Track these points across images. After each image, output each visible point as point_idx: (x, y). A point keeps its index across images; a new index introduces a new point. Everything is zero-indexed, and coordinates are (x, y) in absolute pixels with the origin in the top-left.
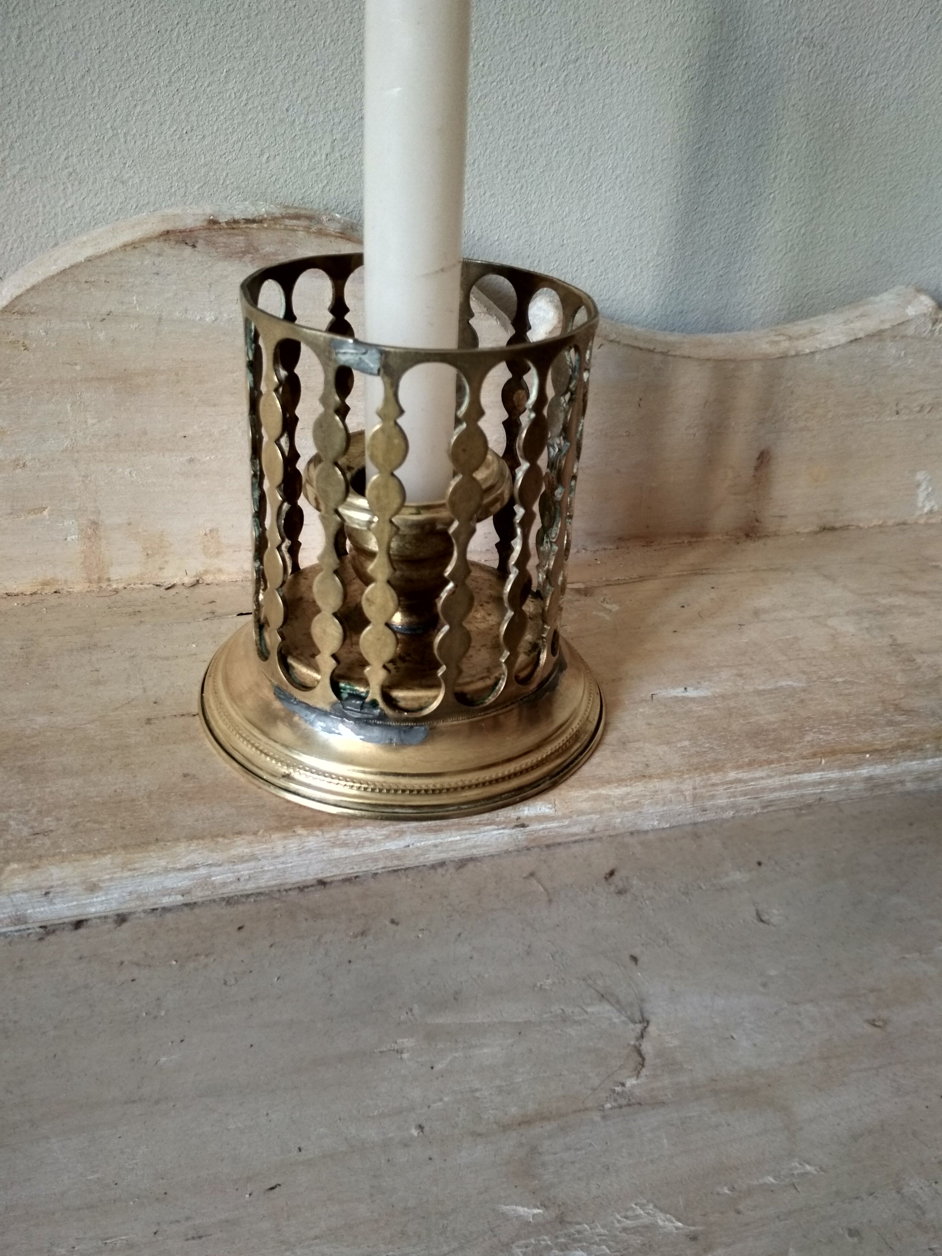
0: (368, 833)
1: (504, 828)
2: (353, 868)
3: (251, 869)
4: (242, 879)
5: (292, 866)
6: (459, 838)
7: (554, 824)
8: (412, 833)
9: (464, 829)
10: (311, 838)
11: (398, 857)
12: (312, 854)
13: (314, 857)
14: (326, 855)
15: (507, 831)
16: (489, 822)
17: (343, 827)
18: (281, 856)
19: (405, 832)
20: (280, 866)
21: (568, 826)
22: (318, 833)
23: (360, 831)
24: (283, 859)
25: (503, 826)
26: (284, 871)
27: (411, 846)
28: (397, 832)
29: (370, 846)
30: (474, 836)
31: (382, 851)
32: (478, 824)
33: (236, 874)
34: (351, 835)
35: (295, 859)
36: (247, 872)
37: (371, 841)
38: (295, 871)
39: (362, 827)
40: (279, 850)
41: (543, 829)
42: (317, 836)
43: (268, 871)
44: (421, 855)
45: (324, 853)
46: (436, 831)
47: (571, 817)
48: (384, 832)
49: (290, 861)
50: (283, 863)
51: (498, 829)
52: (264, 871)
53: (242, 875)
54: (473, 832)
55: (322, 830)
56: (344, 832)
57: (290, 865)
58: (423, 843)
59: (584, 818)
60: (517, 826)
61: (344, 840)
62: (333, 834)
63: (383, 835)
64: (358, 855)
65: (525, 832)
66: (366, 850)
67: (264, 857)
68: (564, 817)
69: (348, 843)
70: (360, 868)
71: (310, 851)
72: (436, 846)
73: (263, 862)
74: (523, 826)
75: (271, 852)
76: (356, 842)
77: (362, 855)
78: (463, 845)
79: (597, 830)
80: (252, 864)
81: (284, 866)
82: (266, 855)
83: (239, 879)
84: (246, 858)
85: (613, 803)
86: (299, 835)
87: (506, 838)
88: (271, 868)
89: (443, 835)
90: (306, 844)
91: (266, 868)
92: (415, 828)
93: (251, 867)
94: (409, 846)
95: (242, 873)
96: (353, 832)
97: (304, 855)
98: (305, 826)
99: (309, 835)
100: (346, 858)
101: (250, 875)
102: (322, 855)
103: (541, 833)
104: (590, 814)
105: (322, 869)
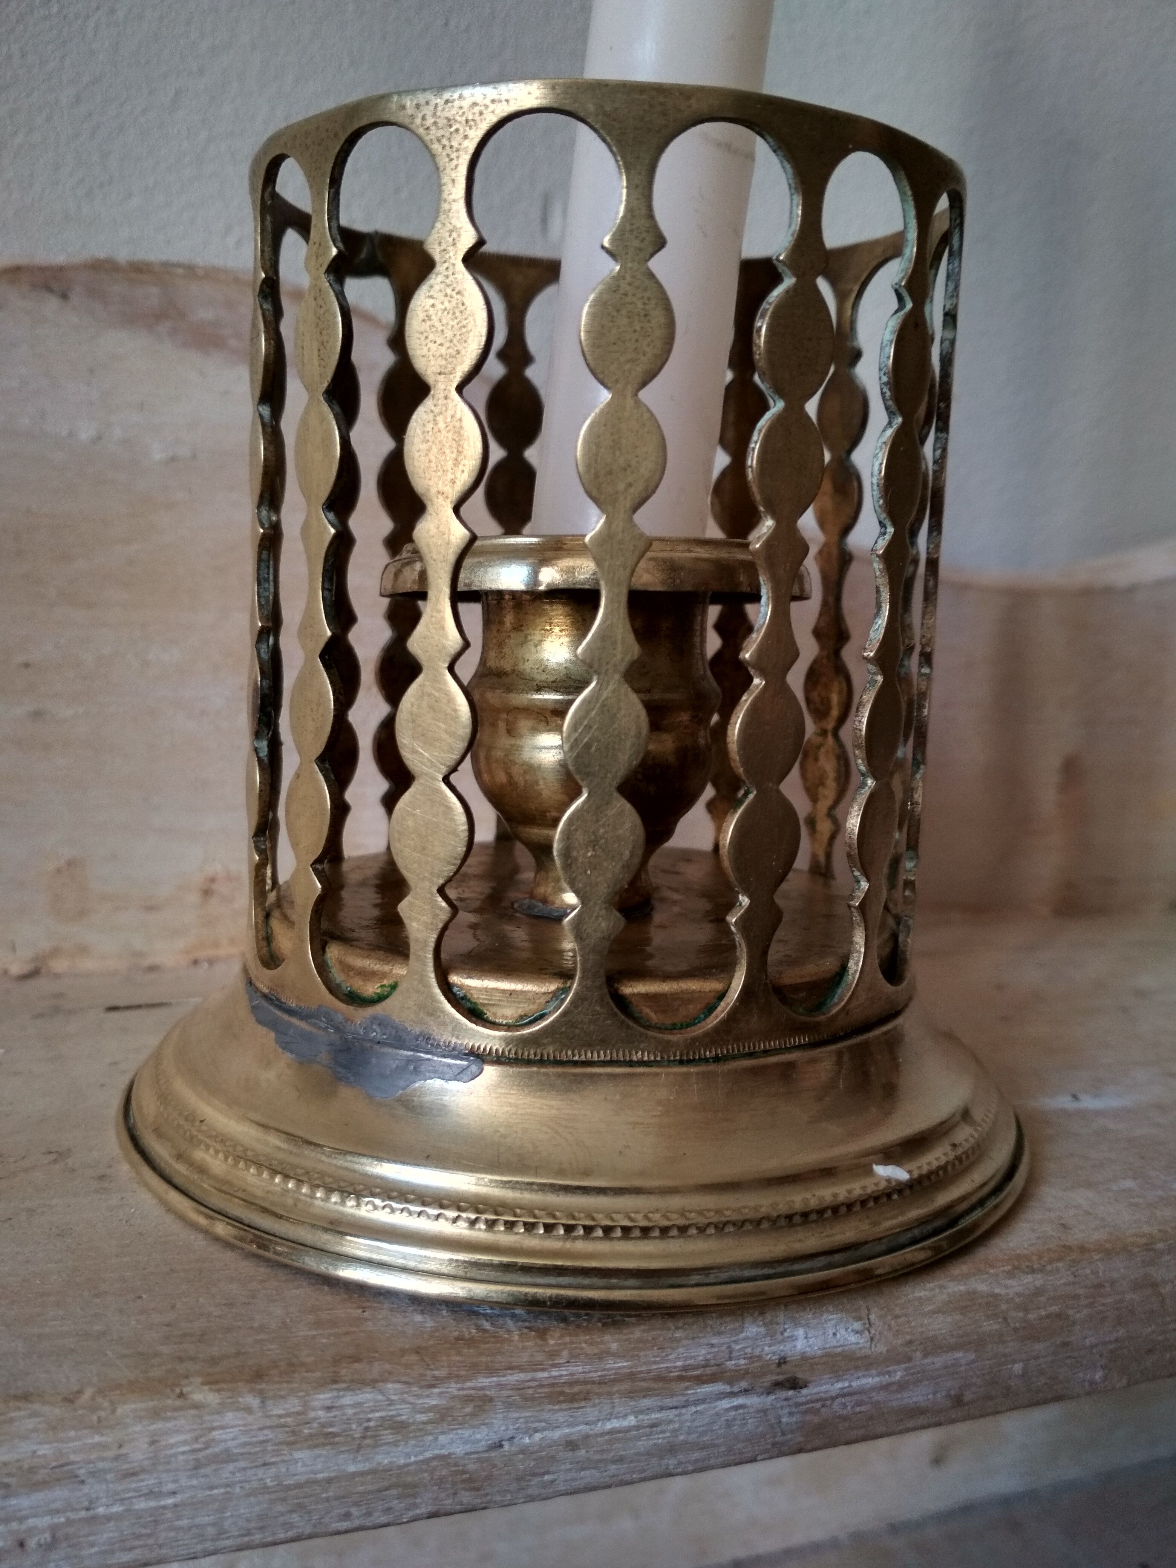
0: (391, 1403)
1: (746, 1392)
2: (347, 1516)
3: (57, 1512)
4: (32, 1543)
5: (176, 1506)
6: (631, 1420)
7: (870, 1381)
8: (510, 1405)
9: (646, 1393)
10: (229, 1417)
11: (470, 1480)
12: (231, 1467)
13: (239, 1476)
14: (273, 1471)
15: (753, 1401)
16: (708, 1371)
17: (321, 1385)
18: (143, 1470)
19: (491, 1400)
20: (141, 1505)
21: (902, 1386)
22: (253, 1401)
23: (367, 1396)
24: (149, 1481)
25: (744, 1384)
26: (155, 1519)
27: (507, 1446)
28: (468, 1399)
29: (395, 1444)
30: (671, 1414)
31: (427, 1461)
32: (681, 1379)
33: (14, 1525)
34: (341, 1407)
35: (184, 1482)
36: (46, 1521)
37: (399, 1427)
38: (185, 1522)
39: (372, 1383)
40: (138, 1454)
41: (842, 1395)
42: (248, 1410)
43: (108, 1518)
44: (535, 1475)
45: (265, 1464)
46: (572, 1399)
47: (910, 1359)
48: (433, 1402)
49: (171, 1487)
50: (151, 1494)
51: (733, 1394)
52: (94, 1518)
53: (31, 1531)
54: (668, 1402)
55: (261, 1392)
56: (324, 1397)
57: (170, 1501)
58: (538, 1436)
59: (939, 1361)
60: (778, 1385)
61: (323, 1425)
62: (293, 1404)
63: (431, 1409)
64: (362, 1474)
65: (797, 1405)
66: (383, 1458)
67: (93, 1474)
68: (893, 1358)
69: (334, 1435)
70: (369, 1514)
71: (227, 1457)
72: (571, 1445)
73: (93, 1489)
74: (794, 1384)
75: (117, 1458)
76: (357, 1430)
77: (372, 1472)
78: (642, 1445)
79: (968, 1396)
80: (60, 1494)
81: (152, 1504)
82: (101, 1465)
83: (22, 1545)
84: (42, 1474)
85: (1005, 1319)
86: (197, 1406)
87: (751, 1423)
88: (117, 1509)
89: (591, 1412)
90: (216, 1434)
91: (101, 1510)
92: (518, 1388)
93: (58, 1505)
94: (501, 1446)
95: (31, 1522)
96: (348, 1399)
97: (208, 1470)
98: (212, 1382)
99: (223, 1408)
100: (329, 1481)
101: (54, 1529)
102: (260, 1472)
103: (836, 1407)
104: (953, 1348)
105: (260, 1517)
